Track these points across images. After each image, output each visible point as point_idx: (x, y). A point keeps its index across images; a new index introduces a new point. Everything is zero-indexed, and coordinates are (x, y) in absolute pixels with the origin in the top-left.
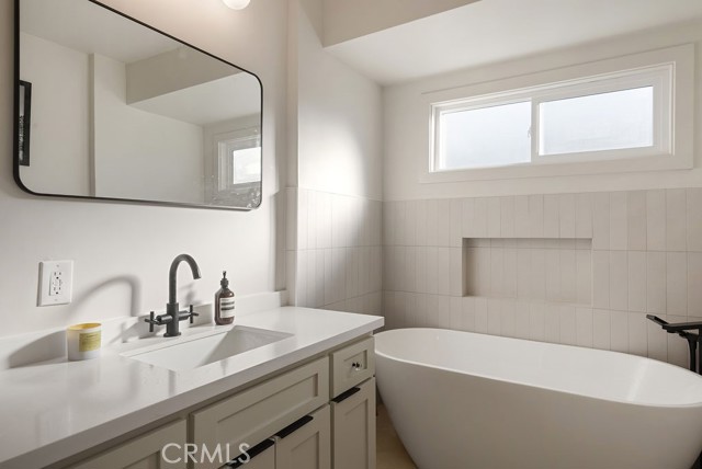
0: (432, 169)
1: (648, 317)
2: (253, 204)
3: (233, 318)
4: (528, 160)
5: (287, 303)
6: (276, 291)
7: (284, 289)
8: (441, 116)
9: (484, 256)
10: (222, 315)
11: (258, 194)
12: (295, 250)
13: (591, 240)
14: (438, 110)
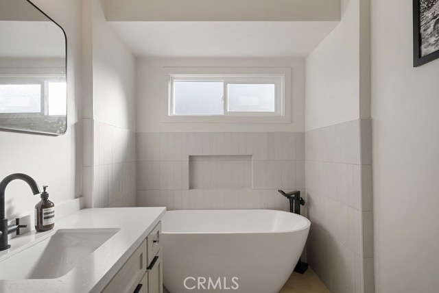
0: (169, 115)
1: (279, 191)
2: (60, 130)
3: (53, 224)
4: (222, 113)
5: (84, 207)
6: (76, 198)
7: (81, 196)
8: (174, 83)
9: (200, 166)
10: (45, 223)
11: (64, 123)
12: (91, 166)
13: (251, 155)
14: (172, 79)
